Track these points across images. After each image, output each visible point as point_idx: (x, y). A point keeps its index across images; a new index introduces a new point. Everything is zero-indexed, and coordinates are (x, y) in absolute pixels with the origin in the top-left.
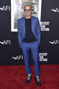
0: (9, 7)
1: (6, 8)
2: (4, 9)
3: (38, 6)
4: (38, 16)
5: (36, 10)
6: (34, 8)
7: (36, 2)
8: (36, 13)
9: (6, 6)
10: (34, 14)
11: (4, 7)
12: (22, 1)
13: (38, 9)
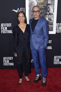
0: (23, 9)
1: (21, 10)
2: (18, 11)
3: (54, 6)
4: (53, 17)
5: (51, 11)
6: (49, 9)
7: (51, 2)
8: (52, 14)
9: (21, 8)
10: (49, 15)
11: (18, 9)
12: (37, 2)
13: (54, 10)
